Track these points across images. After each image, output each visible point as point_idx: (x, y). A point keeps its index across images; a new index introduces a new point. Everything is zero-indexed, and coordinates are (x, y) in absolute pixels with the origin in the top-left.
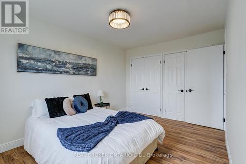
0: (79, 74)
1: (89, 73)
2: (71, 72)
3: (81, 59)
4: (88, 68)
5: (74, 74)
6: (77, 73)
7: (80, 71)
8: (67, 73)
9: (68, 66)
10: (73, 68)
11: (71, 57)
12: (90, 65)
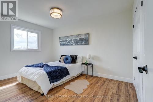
0: (78, 45)
1: (83, 43)
2: (74, 44)
3: (78, 36)
4: (82, 41)
5: (75, 45)
6: (76, 44)
7: (78, 43)
8: (72, 44)
9: (72, 41)
10: (74, 42)
11: (74, 37)
12: (84, 38)
